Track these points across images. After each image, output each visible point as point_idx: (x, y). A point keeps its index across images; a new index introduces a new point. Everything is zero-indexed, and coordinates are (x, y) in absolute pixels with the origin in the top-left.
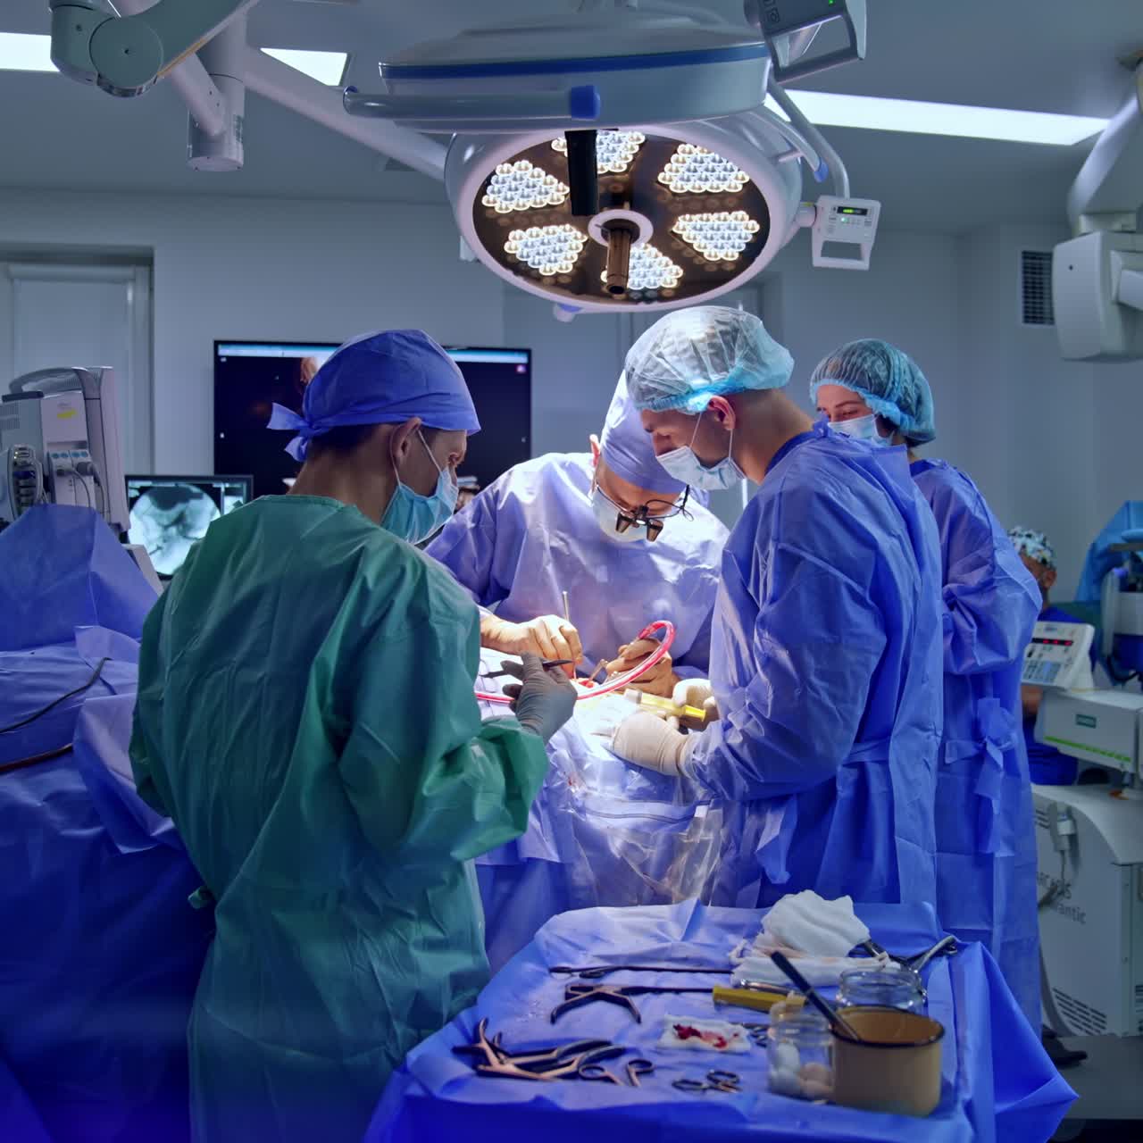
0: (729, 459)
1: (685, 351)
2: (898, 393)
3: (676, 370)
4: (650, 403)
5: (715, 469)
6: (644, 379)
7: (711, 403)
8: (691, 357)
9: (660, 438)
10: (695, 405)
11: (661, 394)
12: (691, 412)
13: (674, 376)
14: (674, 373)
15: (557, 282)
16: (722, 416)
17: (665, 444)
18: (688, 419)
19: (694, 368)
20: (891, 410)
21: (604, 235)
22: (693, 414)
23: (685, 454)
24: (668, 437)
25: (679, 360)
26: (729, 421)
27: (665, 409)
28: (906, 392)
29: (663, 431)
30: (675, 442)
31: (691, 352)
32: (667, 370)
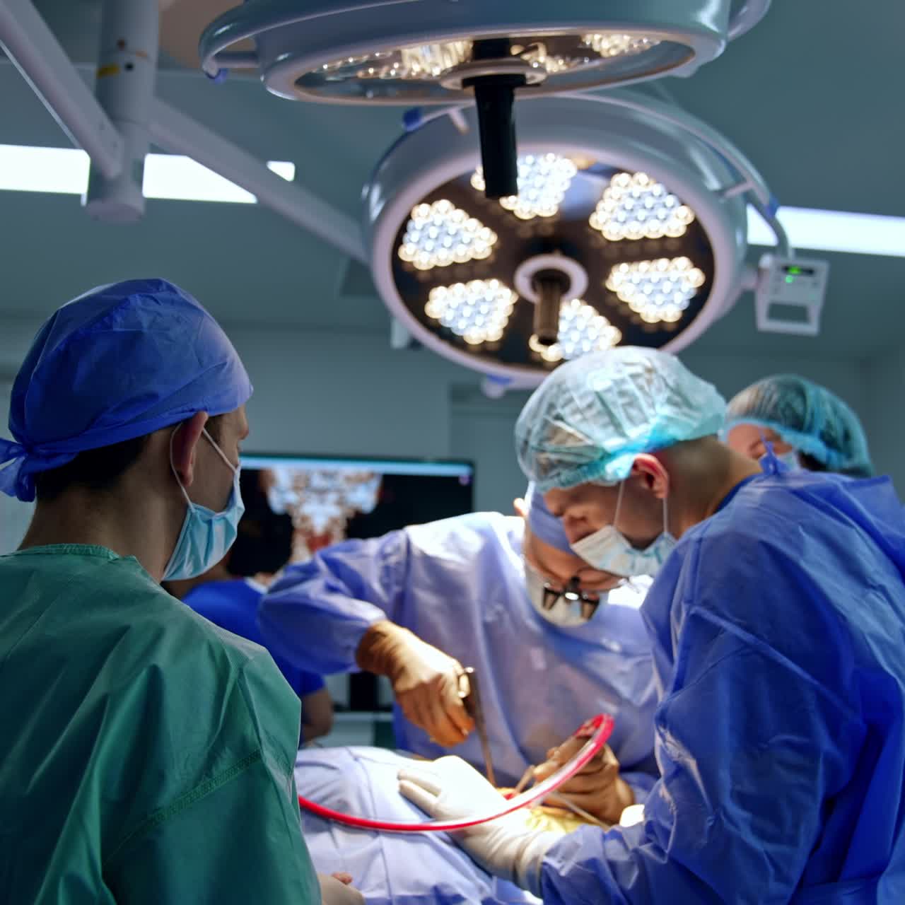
0: (666, 534)
1: (590, 406)
2: (820, 426)
3: (582, 432)
4: (556, 480)
5: (651, 550)
6: (543, 451)
7: (635, 466)
8: (599, 413)
9: (573, 521)
10: (615, 473)
11: (568, 465)
12: (611, 481)
13: (580, 440)
14: (580, 436)
15: (484, 351)
16: (650, 479)
17: (582, 528)
18: (607, 493)
19: (605, 426)
20: (813, 445)
21: (534, 287)
22: (614, 484)
23: (609, 537)
24: (583, 519)
25: (584, 419)
26: (661, 485)
27: (577, 484)
28: (829, 425)
29: (576, 511)
30: (594, 524)
31: (598, 406)
32: (570, 435)
